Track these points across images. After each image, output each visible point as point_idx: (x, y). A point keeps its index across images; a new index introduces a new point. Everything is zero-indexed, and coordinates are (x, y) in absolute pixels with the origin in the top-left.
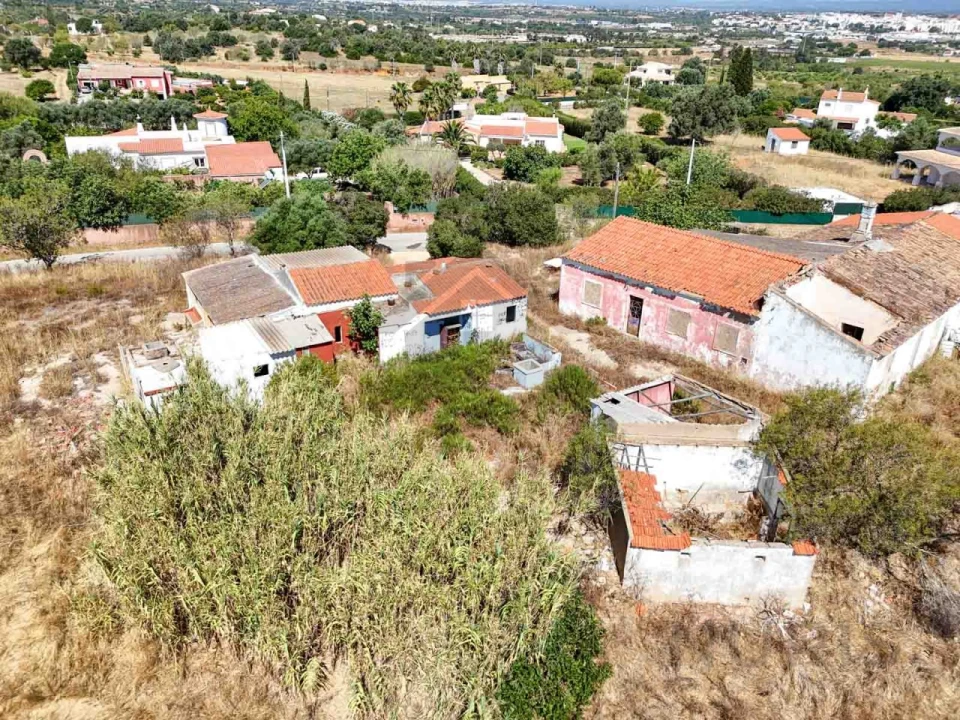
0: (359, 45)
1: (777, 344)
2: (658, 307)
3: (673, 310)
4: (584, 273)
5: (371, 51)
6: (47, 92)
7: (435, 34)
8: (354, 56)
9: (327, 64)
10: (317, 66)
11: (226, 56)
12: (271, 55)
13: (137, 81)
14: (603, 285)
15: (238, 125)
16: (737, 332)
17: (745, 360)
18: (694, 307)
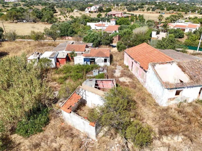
0: (170, 8)
3: (136, 66)
5: (173, 9)
6: (100, 16)
7: (198, 5)
8: (168, 10)
9: (161, 12)
10: (158, 12)
11: (140, 10)
12: (149, 10)
13: (116, 15)
15: (118, 22)
17: (145, 82)
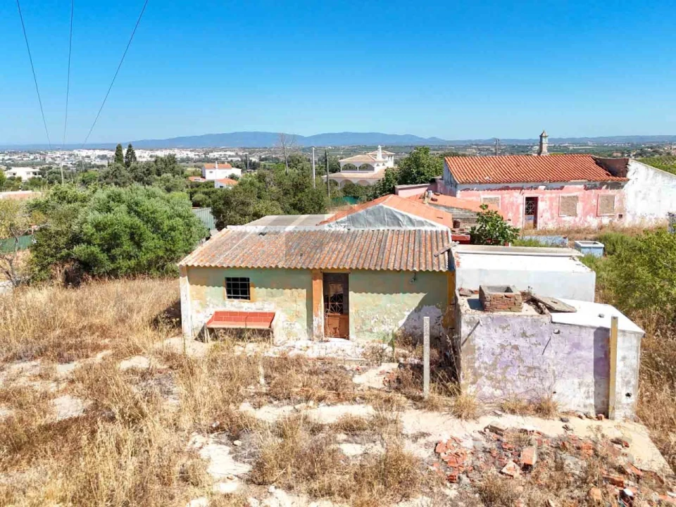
1: (641, 195)
2: (551, 199)
3: (563, 197)
4: (480, 192)
14: (500, 197)
16: (613, 197)
17: (621, 216)
18: (579, 190)
